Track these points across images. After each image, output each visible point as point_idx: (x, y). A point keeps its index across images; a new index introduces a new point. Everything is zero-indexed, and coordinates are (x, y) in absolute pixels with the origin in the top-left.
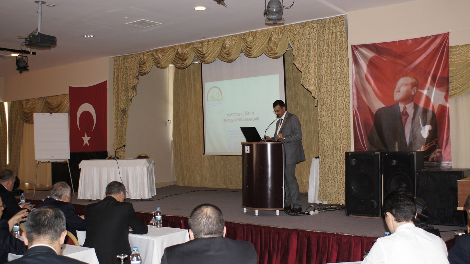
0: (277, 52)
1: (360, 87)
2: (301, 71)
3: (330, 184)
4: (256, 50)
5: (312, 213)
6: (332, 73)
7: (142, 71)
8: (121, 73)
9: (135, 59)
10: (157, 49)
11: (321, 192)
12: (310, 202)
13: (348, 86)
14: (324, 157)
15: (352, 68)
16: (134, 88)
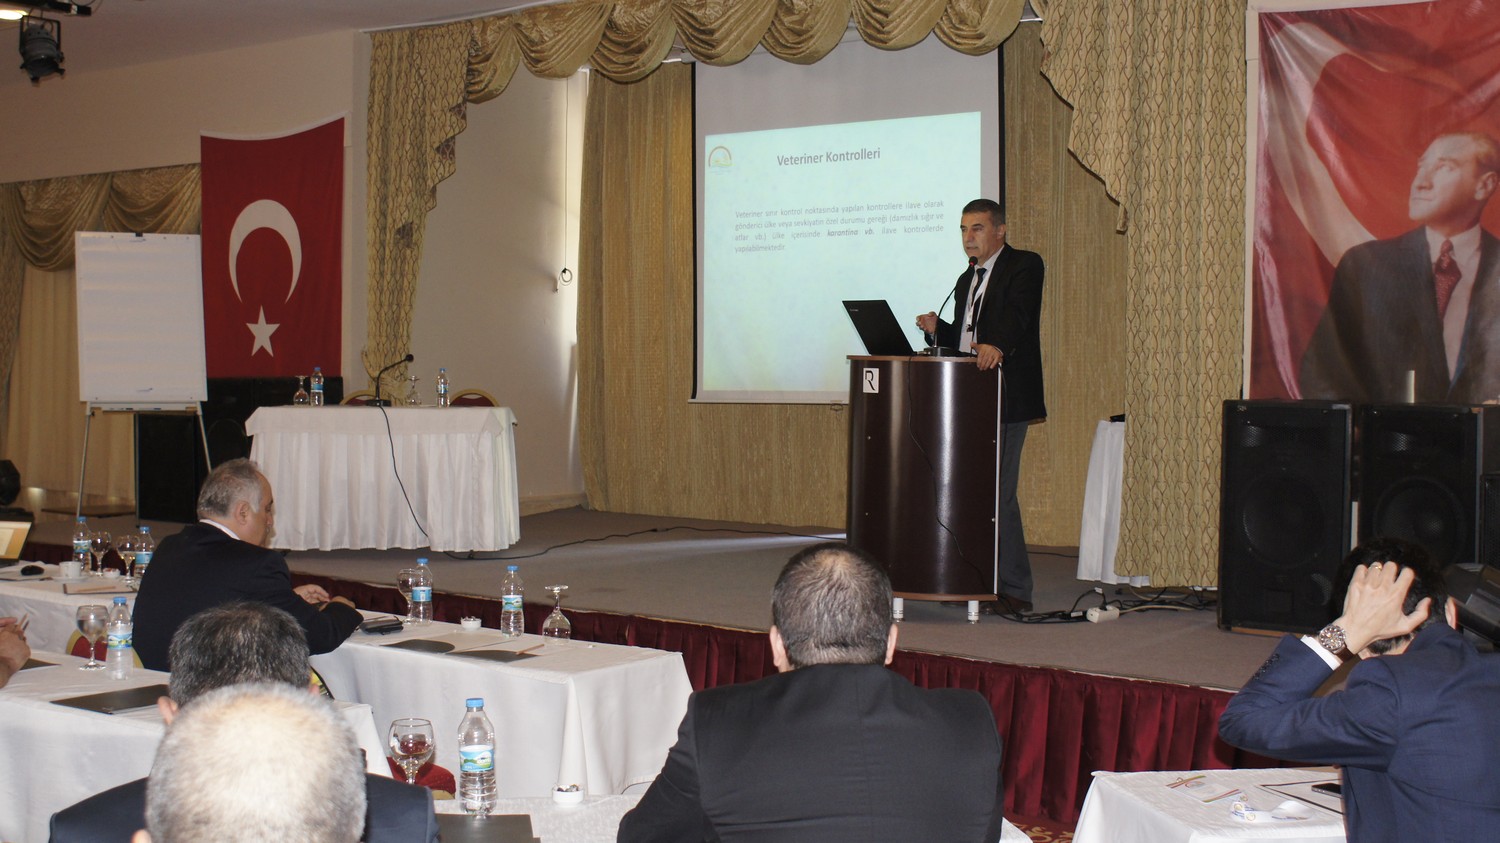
0: (981, 29)
1: (1285, 167)
2: (1070, 101)
3: (1162, 515)
4: (905, 22)
5: (1095, 615)
6: (1186, 112)
7: (476, 88)
8: (397, 91)
9: (451, 41)
10: (534, 8)
11: (1129, 544)
12: (1084, 578)
13: (1241, 162)
14: (1142, 417)
15: (1257, 95)
16: (448, 146)
